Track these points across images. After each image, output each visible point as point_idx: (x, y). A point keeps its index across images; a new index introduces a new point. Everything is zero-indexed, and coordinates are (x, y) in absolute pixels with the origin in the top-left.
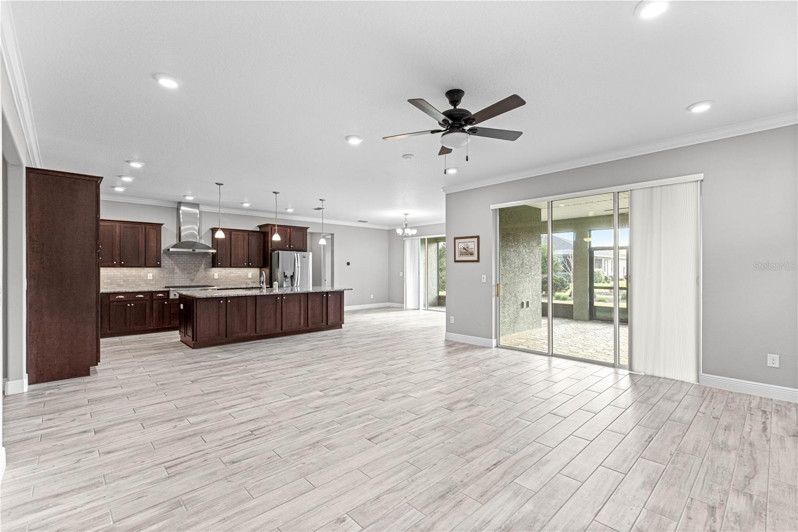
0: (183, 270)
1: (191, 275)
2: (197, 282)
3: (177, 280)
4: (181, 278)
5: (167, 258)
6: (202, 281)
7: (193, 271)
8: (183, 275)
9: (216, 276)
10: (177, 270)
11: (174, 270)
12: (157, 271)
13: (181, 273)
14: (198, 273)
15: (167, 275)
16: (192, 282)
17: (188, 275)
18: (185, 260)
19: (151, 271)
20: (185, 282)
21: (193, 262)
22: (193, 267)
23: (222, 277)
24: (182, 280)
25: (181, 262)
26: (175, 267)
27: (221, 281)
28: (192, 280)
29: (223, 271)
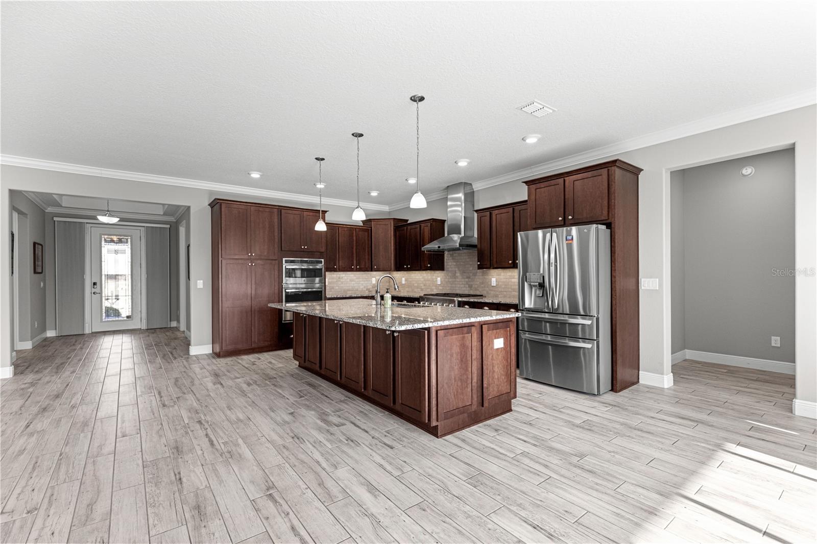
0: (463, 272)
1: (470, 280)
2: (476, 290)
3: (458, 286)
4: (461, 283)
5: (451, 258)
6: (480, 290)
7: (471, 274)
8: (463, 280)
9: (494, 282)
10: (458, 274)
11: (456, 273)
12: (443, 274)
13: (461, 277)
14: (477, 277)
15: (451, 280)
16: (471, 290)
17: (467, 280)
18: (464, 260)
19: (440, 274)
20: (465, 289)
21: (471, 263)
22: (471, 269)
23: (500, 283)
24: (462, 286)
25: (461, 263)
26: (457, 269)
27: (500, 290)
28: (470, 286)
29: (502, 274)
